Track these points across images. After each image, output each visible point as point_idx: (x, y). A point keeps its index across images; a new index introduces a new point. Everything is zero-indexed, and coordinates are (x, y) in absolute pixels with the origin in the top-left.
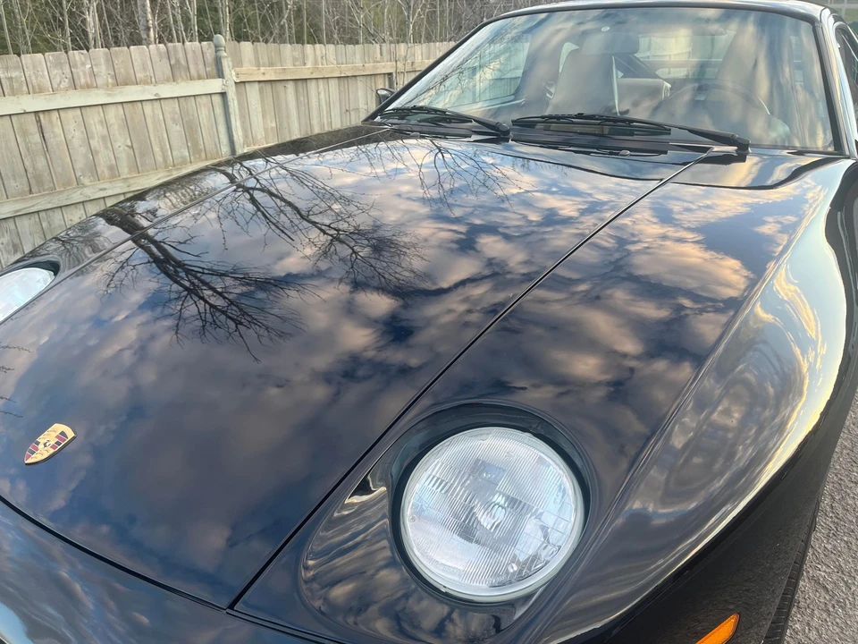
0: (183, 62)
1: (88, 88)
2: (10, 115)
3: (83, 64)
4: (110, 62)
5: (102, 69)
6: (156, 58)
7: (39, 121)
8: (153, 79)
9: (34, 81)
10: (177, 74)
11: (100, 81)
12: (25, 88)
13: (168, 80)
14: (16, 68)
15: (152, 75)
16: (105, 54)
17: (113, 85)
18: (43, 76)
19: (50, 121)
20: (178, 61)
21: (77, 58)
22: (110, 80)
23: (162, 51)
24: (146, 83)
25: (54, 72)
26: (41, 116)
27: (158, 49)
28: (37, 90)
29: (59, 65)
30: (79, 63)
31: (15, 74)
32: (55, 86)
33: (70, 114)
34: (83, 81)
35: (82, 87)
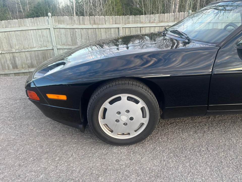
0: (178, 17)
1: (153, 22)
2: (135, 27)
3: (153, 18)
4: (159, 17)
5: (157, 19)
6: (171, 16)
7: (140, 29)
8: (169, 21)
9: (142, 21)
10: (175, 20)
11: (156, 21)
12: (139, 22)
13: (172, 22)
14: (139, 18)
15: (169, 20)
16: (159, 15)
17: (158, 22)
18: (144, 20)
19: (143, 29)
20: (176, 17)
21: (152, 16)
22: (158, 21)
23: (173, 14)
24: (167, 22)
25: (146, 19)
26: (141, 28)
27: (172, 14)
28: (142, 23)
29: (147, 17)
30: (152, 17)
31: (138, 19)
32: (146, 22)
33: (147, 28)
34: (152, 21)
35: (151, 23)
